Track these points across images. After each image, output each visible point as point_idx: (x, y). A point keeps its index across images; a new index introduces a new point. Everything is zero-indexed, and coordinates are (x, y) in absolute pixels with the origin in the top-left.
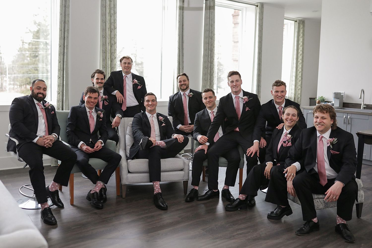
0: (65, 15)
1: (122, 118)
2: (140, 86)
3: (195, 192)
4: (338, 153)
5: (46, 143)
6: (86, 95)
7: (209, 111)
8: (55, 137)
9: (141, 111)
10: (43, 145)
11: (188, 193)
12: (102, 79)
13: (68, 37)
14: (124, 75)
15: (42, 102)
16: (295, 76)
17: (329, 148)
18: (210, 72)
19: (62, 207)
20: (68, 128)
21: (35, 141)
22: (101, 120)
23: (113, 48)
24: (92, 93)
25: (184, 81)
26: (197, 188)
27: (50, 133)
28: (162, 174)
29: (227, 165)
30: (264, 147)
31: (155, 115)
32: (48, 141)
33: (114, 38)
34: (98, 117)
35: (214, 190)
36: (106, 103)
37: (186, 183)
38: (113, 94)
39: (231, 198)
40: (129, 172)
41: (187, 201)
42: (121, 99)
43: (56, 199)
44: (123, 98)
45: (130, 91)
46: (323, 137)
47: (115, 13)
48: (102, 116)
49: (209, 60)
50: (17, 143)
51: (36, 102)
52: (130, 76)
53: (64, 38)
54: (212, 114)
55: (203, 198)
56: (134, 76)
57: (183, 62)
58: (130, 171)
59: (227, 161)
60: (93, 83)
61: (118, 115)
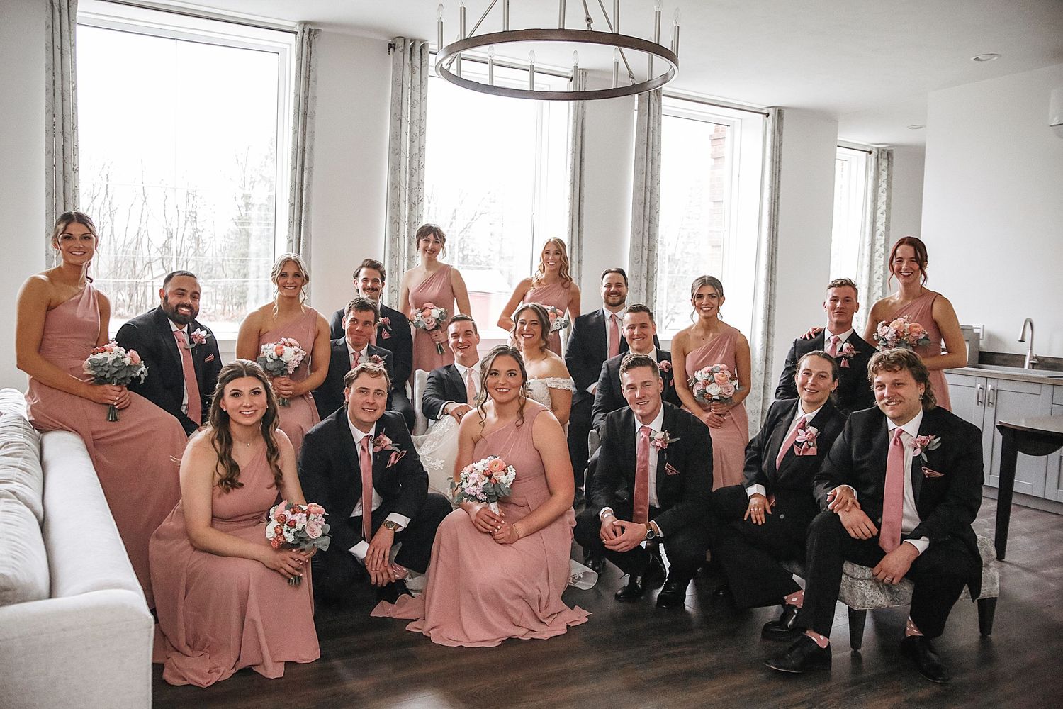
0: (305, 134)
4: (941, 475)
12: (375, 281)
15: (185, 329)
16: (867, 285)
18: (648, 272)
23: (415, 212)
24: (358, 312)
31: (477, 367)
33: (417, 190)
36: (385, 335)
46: (904, 433)
47: (422, 132)
49: (646, 242)
53: (303, 186)
57: (580, 247)
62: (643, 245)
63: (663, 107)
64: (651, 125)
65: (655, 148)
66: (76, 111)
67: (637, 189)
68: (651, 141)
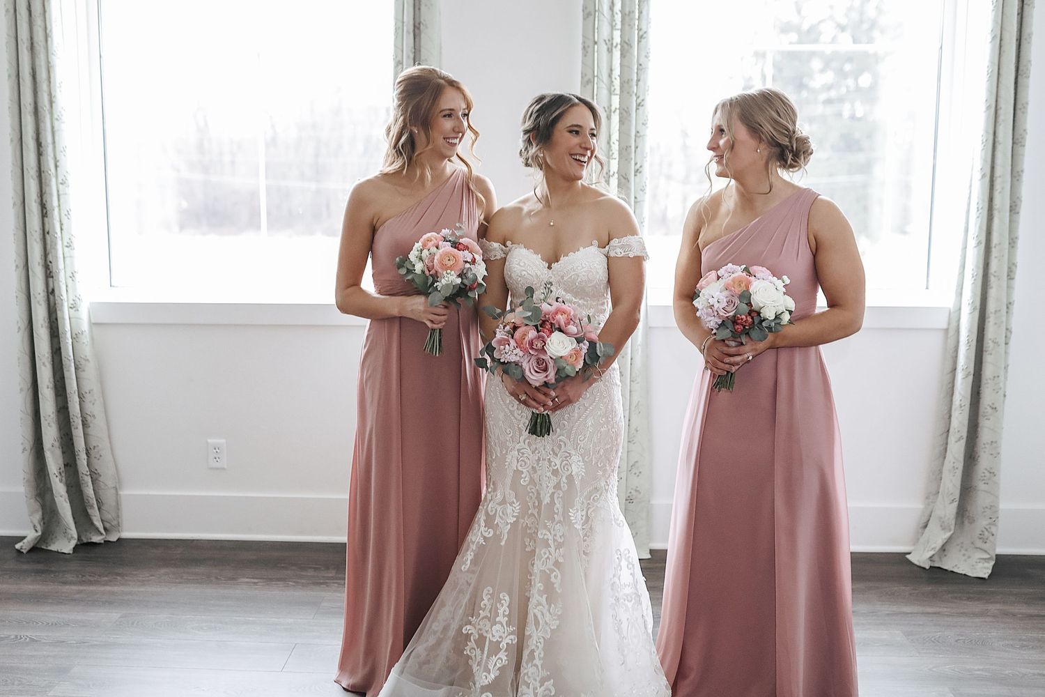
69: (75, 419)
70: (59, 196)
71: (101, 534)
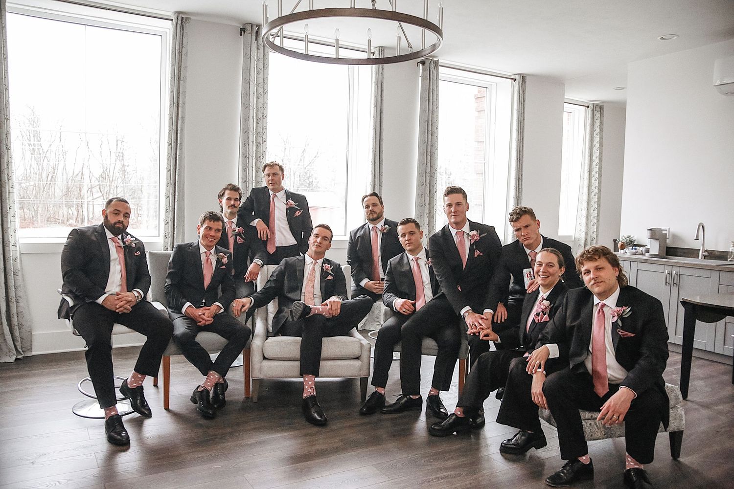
0: (179, 93)
1: (263, 266)
2: (299, 210)
3: (379, 398)
4: (633, 335)
5: (117, 307)
6: (202, 225)
7: (411, 257)
8: (138, 296)
9: (300, 253)
10: (114, 309)
11: (367, 398)
12: (236, 200)
13: (182, 130)
14: (271, 193)
15: (120, 237)
16: (587, 200)
17: (615, 324)
18: (430, 191)
19: (149, 416)
20: (167, 280)
21: (100, 300)
22: (224, 267)
23: (260, 149)
24: (212, 222)
25: (374, 205)
26: (381, 390)
27: (130, 289)
28: (322, 363)
29: (436, 352)
30: (503, 321)
31: (320, 261)
32: (122, 304)
33: (262, 133)
34: (219, 261)
35: (411, 396)
36: (240, 241)
37: (364, 381)
38: (252, 224)
39: (442, 410)
40: (265, 358)
41: (362, 414)
42: (265, 233)
43: (138, 401)
44: (268, 231)
45: (281, 219)
46: (606, 306)
47: (265, 92)
48: (225, 260)
49: (428, 170)
50: (71, 303)
51: (109, 235)
52: (281, 195)
53: (177, 130)
54: (415, 262)
55: (392, 409)
56: (289, 196)
57: (381, 174)
58: (266, 356)
59: (436, 345)
60: (222, 207)
61: (258, 261)
62: (426, 173)
63: (440, 74)
64: (431, 87)
65: (435, 103)
66: (8, 75)
67: (421, 133)
68: (431, 98)
69: (13, 298)
70: (9, 193)
71: (22, 354)
